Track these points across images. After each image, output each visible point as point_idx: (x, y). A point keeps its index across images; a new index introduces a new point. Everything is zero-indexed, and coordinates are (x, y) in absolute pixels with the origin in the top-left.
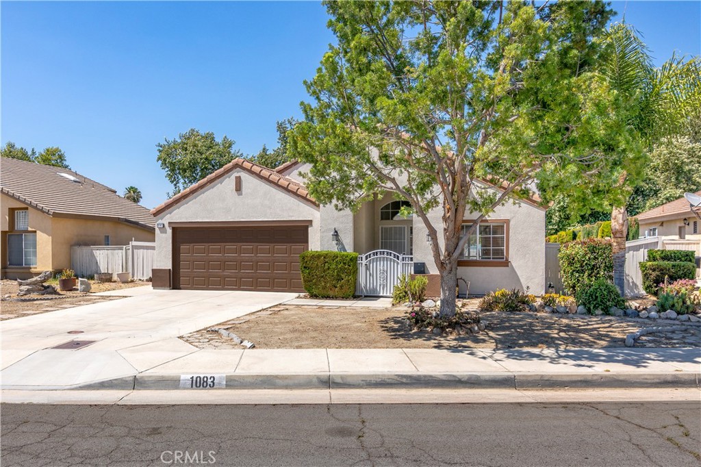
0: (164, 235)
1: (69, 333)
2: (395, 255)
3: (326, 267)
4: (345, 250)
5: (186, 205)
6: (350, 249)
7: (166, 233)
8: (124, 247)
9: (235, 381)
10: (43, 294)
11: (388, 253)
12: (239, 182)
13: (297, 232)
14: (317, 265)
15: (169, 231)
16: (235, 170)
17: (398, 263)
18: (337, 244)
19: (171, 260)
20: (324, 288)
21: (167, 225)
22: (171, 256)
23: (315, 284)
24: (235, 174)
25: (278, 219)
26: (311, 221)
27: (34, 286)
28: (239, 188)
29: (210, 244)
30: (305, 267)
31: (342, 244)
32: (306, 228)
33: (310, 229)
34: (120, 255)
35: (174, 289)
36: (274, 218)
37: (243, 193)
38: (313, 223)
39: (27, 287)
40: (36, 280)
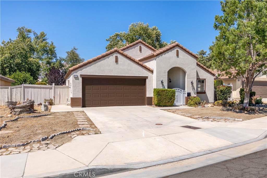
0: (77, 81)
2: (180, 90)
3: (167, 95)
4: (165, 88)
5: (90, 67)
6: (166, 88)
7: (79, 80)
10: (30, 113)
11: (178, 89)
12: (117, 58)
13: (142, 81)
14: (164, 94)
15: (81, 79)
16: (115, 53)
17: (181, 93)
18: (162, 86)
19: (82, 93)
21: (79, 77)
22: (81, 91)
24: (115, 55)
25: (134, 76)
26: (147, 77)
27: (24, 109)
28: (117, 61)
29: (101, 86)
30: (159, 95)
31: (164, 86)
32: (146, 79)
33: (147, 80)
35: (83, 107)
36: (132, 75)
37: (119, 63)
39: (19, 109)
40: (26, 105)
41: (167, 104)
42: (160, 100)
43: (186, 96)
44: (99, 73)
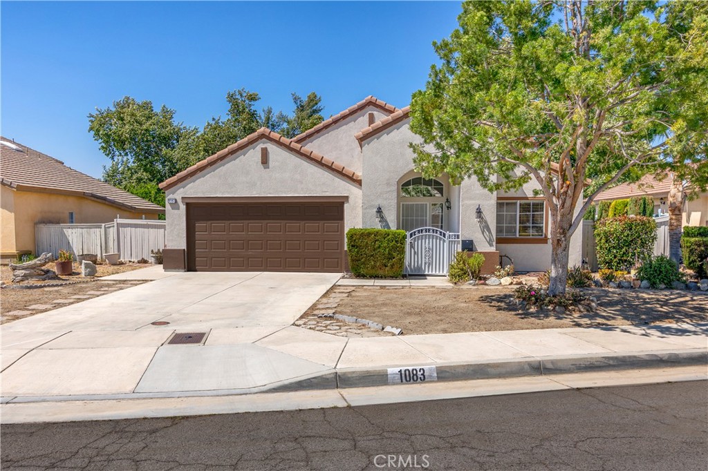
0: (176, 211)
1: (153, 324)
2: (441, 232)
3: (377, 246)
4: (389, 228)
5: (202, 178)
6: (393, 228)
7: (179, 209)
8: (103, 225)
9: (446, 371)
10: (44, 280)
11: (433, 231)
12: (265, 153)
13: (332, 209)
14: (367, 243)
15: (183, 207)
16: (260, 141)
17: (444, 241)
18: (380, 221)
19: (185, 238)
20: (373, 267)
21: (180, 201)
22: (185, 235)
23: (364, 263)
24: (260, 146)
25: (310, 195)
26: (347, 197)
27: (32, 271)
28: (265, 160)
29: (231, 222)
30: (353, 246)
31: (386, 221)
32: (342, 204)
33: (346, 205)
34: (98, 234)
35: (189, 270)
36: (306, 193)
37: (270, 166)
38: (350, 199)
39: (23, 271)
40: (35, 264)
41: (381, 272)
42: (357, 261)
43: (460, 250)
44: (223, 193)
